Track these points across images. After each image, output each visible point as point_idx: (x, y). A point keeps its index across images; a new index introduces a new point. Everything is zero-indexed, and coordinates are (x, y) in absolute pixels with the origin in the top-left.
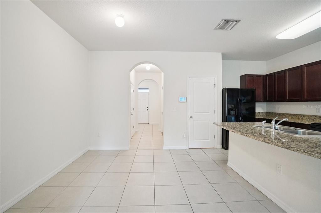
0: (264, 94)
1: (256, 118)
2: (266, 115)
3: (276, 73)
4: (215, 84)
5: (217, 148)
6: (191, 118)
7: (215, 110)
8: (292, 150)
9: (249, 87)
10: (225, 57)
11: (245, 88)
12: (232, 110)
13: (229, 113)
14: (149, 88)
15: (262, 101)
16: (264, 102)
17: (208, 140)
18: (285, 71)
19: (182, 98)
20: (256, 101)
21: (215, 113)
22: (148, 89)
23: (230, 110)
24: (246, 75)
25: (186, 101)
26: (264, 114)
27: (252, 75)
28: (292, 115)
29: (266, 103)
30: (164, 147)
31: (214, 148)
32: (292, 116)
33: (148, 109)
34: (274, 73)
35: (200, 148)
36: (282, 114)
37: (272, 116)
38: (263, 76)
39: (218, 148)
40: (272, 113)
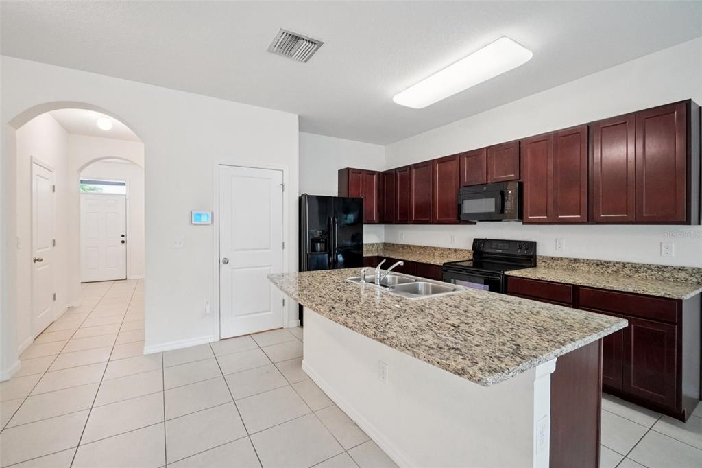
0: (380, 208)
1: (364, 255)
2: (385, 249)
3: (397, 171)
4: (283, 185)
5: (288, 328)
6: (225, 263)
7: (283, 243)
8: (388, 345)
9: (353, 194)
10: (305, 125)
11: (346, 196)
12: (318, 240)
13: (313, 248)
14: (127, 183)
15: (376, 222)
16: (379, 224)
17: (269, 311)
18: (410, 167)
19: (200, 215)
20: (364, 221)
21: (283, 248)
22: (124, 184)
23: (314, 241)
24: (348, 169)
25: (210, 222)
26: (381, 247)
27: (360, 171)
28: (421, 247)
29: (383, 225)
30: (145, 348)
31: (282, 328)
32: (422, 250)
33: (124, 239)
34: (395, 170)
35: (249, 334)
36: (407, 246)
37: (392, 251)
38: (379, 173)
39: (290, 327)
40: (393, 244)
